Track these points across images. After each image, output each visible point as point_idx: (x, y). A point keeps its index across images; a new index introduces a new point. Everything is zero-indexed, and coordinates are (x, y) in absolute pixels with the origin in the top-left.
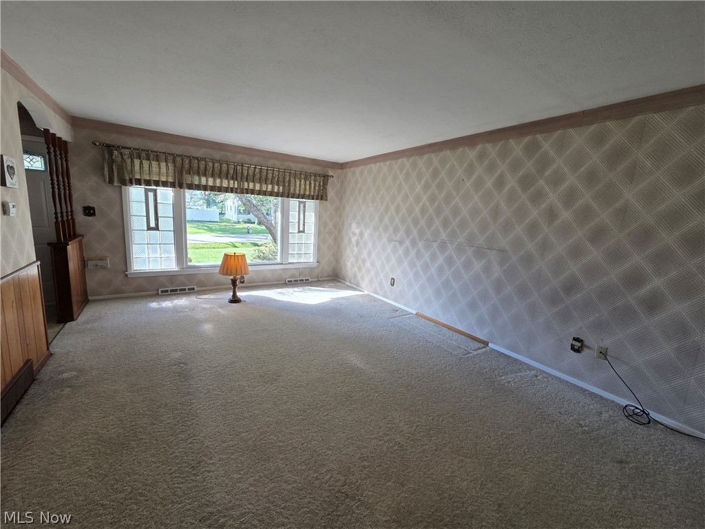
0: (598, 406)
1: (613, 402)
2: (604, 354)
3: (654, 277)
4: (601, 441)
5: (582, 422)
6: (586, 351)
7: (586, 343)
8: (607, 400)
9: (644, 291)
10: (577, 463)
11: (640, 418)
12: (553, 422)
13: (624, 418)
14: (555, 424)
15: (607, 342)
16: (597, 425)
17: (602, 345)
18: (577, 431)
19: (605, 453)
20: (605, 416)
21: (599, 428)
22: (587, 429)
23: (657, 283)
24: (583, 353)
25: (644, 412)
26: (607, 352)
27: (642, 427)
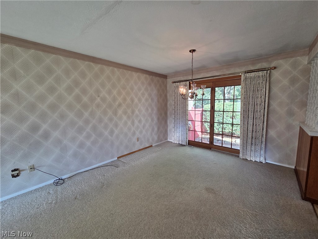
0: (44, 192)
1: (46, 186)
2: (33, 168)
3: (43, 125)
4: (63, 200)
5: (49, 202)
6: (22, 173)
7: (21, 169)
8: (43, 187)
9: (41, 132)
10: (70, 214)
11: (60, 182)
12: (41, 214)
13: (56, 187)
14: (43, 214)
15: (32, 162)
16: (54, 197)
17: (30, 164)
18: (53, 206)
19: (69, 201)
20: (51, 192)
21: (57, 197)
22: (54, 202)
23: (44, 127)
24: (21, 175)
25: (59, 179)
26: (34, 167)
27: (64, 184)
